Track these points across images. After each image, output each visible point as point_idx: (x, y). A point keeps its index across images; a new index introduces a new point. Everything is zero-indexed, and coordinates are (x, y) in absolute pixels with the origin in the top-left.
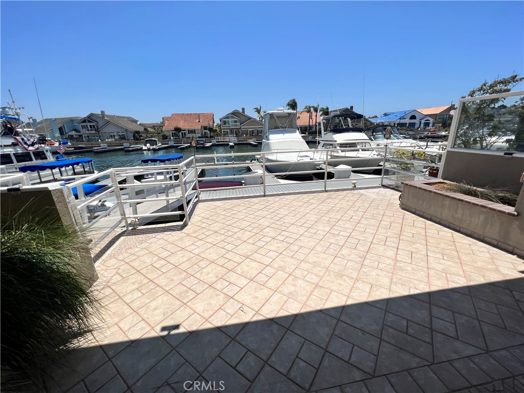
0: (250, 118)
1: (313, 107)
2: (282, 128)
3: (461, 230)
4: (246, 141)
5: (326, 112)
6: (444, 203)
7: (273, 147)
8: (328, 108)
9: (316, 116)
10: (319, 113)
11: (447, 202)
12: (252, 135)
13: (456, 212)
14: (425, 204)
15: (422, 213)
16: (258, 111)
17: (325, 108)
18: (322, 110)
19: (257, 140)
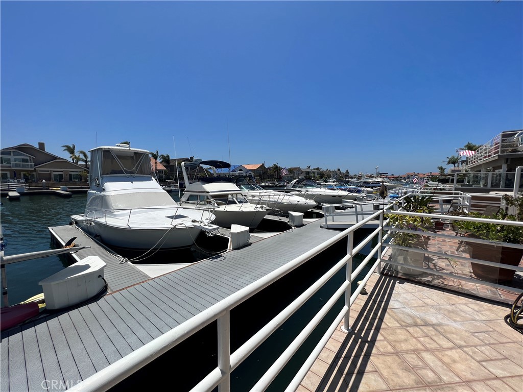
0: (55, 158)
1: (151, 153)
2: (127, 172)
4: (48, 189)
5: (166, 160)
7: (114, 204)
8: (168, 156)
9: (156, 163)
10: (159, 160)
12: (60, 181)
16: (71, 150)
17: (165, 155)
18: (163, 157)
19: (69, 188)
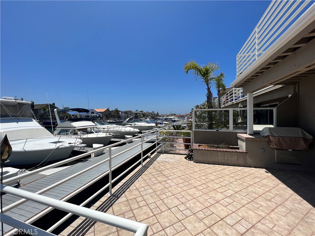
2: (13, 116)
3: (229, 164)
6: (218, 154)
11: (220, 153)
13: (225, 157)
14: (208, 157)
15: (208, 162)
